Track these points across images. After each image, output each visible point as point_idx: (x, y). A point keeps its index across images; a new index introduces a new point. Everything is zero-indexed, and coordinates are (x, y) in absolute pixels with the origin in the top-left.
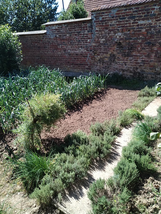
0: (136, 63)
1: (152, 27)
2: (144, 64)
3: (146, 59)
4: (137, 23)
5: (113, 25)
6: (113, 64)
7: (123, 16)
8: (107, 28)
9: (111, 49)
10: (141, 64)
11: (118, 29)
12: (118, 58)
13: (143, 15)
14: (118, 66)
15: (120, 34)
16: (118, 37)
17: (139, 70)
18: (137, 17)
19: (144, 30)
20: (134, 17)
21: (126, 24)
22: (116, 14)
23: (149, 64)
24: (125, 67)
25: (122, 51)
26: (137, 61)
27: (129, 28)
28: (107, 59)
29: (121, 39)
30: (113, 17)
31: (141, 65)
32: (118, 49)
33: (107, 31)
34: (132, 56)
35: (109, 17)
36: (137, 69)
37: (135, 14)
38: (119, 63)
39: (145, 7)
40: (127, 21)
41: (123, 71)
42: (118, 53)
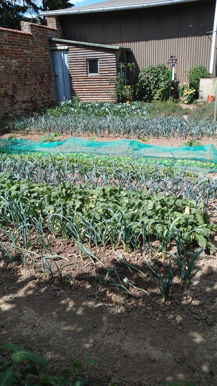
0: (31, 92)
1: (32, 57)
2: (36, 91)
3: (35, 87)
4: (23, 51)
5: (8, 50)
6: (16, 96)
7: (13, 42)
8: (3, 53)
9: (11, 78)
10: (34, 92)
11: (12, 55)
12: (19, 88)
13: (26, 45)
14: (20, 97)
15: (14, 61)
16: (14, 64)
17: (34, 99)
18: (23, 45)
19: (29, 59)
20: (20, 45)
21: (17, 51)
22: (8, 38)
23: (37, 91)
24: (25, 98)
25: (19, 80)
26: (30, 89)
27: (19, 55)
28: (10, 91)
29: (17, 67)
30: (6, 41)
31: (34, 94)
32: (16, 78)
33: (4, 56)
34: (28, 85)
35: (2, 40)
36: (32, 97)
37: (20, 43)
38: (20, 93)
39: (25, 38)
40: (16, 48)
41: (24, 102)
42: (18, 83)
